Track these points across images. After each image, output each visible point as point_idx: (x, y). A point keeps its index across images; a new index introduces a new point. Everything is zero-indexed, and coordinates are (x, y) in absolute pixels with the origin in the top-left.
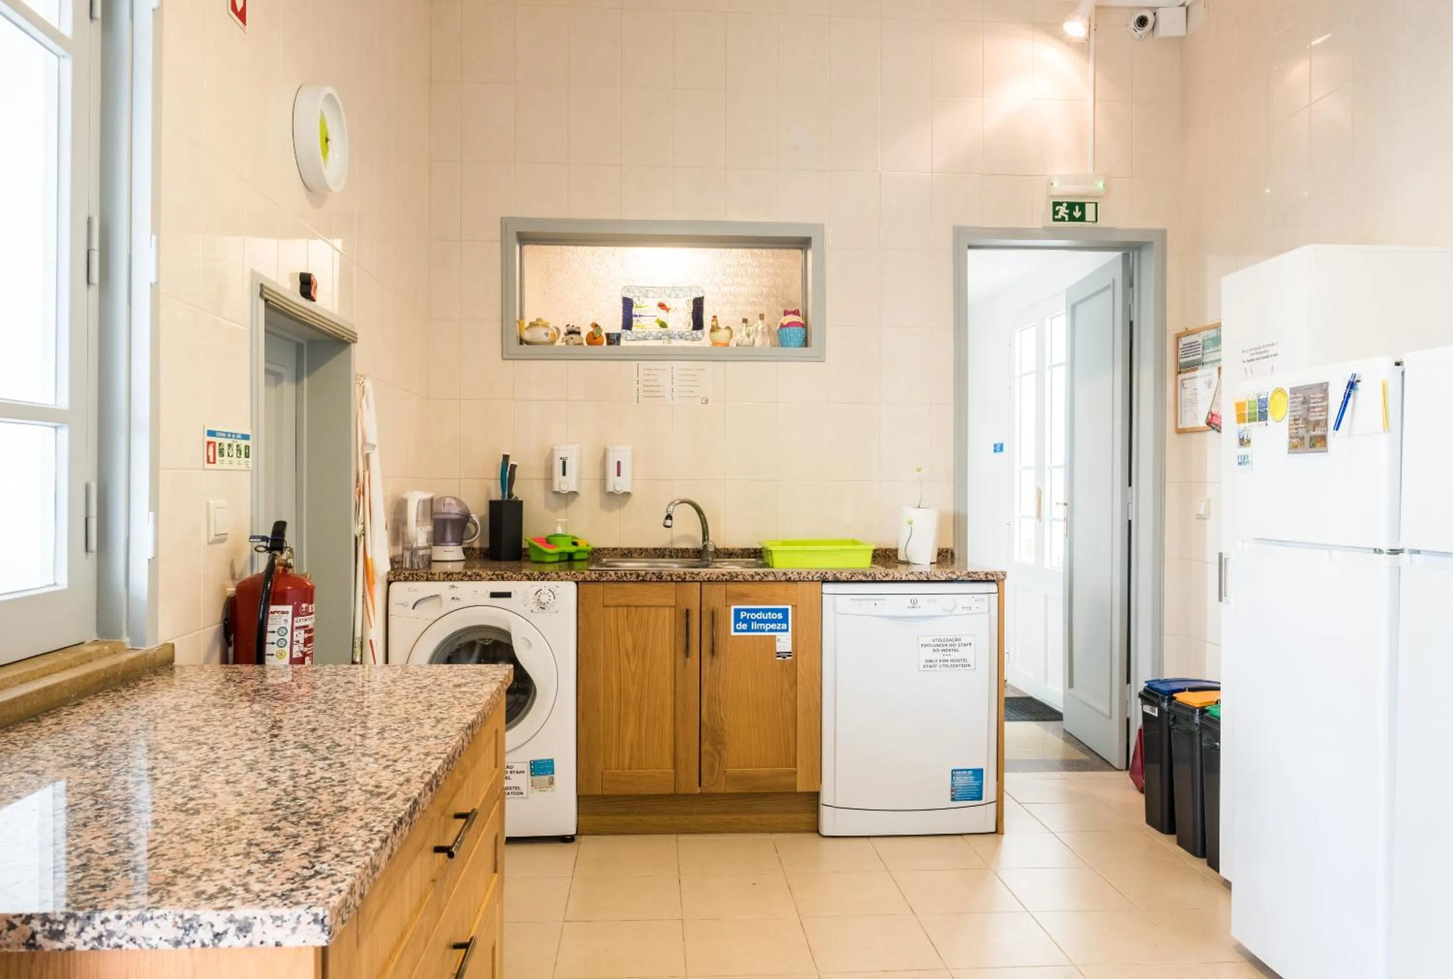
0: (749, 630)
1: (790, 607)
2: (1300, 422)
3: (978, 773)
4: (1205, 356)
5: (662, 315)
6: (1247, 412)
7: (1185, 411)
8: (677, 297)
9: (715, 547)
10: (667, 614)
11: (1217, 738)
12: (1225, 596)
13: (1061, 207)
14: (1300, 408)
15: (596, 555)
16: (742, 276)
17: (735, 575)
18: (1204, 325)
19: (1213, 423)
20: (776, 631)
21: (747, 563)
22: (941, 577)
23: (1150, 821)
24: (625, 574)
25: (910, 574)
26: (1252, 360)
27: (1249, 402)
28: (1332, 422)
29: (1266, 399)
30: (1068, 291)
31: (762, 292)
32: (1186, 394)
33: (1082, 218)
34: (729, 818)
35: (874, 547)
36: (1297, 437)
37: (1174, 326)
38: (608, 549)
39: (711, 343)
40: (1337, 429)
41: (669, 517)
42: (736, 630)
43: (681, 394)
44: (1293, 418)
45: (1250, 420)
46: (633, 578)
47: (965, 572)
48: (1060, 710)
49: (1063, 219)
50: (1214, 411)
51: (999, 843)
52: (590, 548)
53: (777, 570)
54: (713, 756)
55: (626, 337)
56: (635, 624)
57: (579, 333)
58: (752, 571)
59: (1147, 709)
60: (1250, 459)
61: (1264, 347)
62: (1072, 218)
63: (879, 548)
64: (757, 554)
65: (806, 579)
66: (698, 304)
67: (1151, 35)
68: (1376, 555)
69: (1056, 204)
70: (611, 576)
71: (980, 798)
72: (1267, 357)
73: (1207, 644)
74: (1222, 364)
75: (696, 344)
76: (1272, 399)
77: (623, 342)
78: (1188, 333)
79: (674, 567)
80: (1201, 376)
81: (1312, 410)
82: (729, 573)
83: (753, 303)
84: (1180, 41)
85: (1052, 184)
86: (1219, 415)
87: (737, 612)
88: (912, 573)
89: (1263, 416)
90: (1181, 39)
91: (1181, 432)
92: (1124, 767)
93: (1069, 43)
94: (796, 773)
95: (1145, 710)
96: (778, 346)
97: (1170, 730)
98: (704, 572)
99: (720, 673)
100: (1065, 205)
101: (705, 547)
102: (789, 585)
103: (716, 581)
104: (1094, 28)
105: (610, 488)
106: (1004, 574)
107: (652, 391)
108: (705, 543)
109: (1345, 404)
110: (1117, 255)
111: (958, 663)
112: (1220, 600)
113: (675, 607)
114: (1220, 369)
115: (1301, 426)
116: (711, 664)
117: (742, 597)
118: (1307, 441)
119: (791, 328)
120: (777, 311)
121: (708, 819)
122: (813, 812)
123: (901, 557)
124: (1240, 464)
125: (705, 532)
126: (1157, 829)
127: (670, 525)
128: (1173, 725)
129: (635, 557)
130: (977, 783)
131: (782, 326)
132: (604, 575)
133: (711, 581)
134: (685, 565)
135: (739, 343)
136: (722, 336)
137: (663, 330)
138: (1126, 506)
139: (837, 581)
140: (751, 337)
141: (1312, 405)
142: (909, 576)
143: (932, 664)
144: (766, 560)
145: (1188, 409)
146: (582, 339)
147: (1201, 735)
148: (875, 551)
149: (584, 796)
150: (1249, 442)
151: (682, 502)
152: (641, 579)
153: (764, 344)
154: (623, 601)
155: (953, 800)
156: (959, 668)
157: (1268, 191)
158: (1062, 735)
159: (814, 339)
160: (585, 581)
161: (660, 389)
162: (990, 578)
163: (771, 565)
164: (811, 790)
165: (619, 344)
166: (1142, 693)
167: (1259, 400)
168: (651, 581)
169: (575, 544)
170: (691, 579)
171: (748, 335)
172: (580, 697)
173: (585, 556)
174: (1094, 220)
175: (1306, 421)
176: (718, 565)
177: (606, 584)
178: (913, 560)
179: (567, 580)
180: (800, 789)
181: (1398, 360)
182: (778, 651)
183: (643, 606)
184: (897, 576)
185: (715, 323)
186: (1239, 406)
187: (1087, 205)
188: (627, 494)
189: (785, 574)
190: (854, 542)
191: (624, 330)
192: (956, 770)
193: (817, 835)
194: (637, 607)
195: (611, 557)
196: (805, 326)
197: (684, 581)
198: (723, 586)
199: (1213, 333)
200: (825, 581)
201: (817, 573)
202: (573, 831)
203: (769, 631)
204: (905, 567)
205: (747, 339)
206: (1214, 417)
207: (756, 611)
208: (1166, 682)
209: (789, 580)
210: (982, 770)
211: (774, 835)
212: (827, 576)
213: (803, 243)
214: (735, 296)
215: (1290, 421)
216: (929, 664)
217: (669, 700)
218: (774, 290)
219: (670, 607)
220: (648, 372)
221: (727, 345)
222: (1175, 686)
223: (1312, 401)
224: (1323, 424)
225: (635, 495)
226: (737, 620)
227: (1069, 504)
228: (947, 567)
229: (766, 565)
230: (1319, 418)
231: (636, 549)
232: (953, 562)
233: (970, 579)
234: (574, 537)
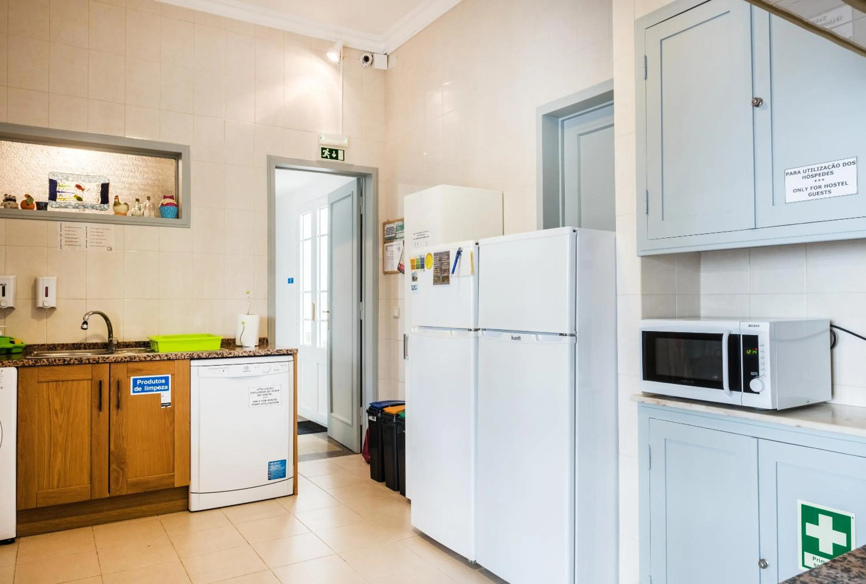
0: (143, 391)
1: (170, 376)
2: (438, 269)
3: (283, 463)
4: (397, 235)
5: (79, 193)
6: (415, 264)
7: (388, 263)
8: (90, 182)
9: (118, 341)
10: (86, 386)
11: (404, 428)
12: (407, 356)
13: (325, 151)
14: (438, 263)
15: (28, 349)
16: (135, 172)
17: (133, 357)
18: (396, 219)
19: (401, 269)
20: (161, 390)
21: (139, 350)
22: (262, 353)
23: (372, 477)
24: (55, 360)
25: (244, 352)
26: (418, 239)
27: (416, 259)
28: (451, 271)
29: (424, 258)
30: (330, 195)
31: (149, 183)
32: (388, 254)
33: (337, 158)
34: (128, 510)
35: (222, 337)
36: (437, 277)
37: (382, 219)
38: (38, 345)
39: (114, 213)
40: (453, 273)
41: (85, 323)
42: (134, 392)
43: (92, 244)
44: (435, 268)
45: (418, 268)
46: (61, 362)
47: (275, 350)
48: (326, 426)
49: (326, 157)
50: (401, 263)
51: (295, 500)
52: (24, 345)
53: (162, 353)
54: (118, 472)
55: (52, 205)
56: (62, 392)
57: (15, 201)
58: (145, 354)
59: (371, 418)
60: (417, 287)
61: (423, 232)
62: (331, 157)
63: (224, 338)
64: (146, 345)
65: (180, 358)
66: (105, 188)
67: (370, 66)
68: (470, 332)
69: (323, 149)
70: (44, 362)
71: (285, 476)
72: (424, 237)
73: (399, 383)
74: (405, 239)
75: (103, 213)
76: (426, 258)
77: (49, 208)
78: (389, 222)
79: (88, 354)
80: (395, 245)
81: (443, 264)
82: (130, 357)
83: (144, 190)
84: (385, 72)
85: (321, 138)
86: (404, 265)
87: (135, 381)
88: (245, 352)
89: (422, 267)
90: (385, 71)
91: (386, 273)
92: (359, 452)
93: (330, 64)
94: (174, 476)
95: (369, 419)
96: (159, 217)
97: (382, 427)
98: (112, 357)
99: (123, 419)
100: (328, 150)
101: (111, 341)
102: (170, 362)
103: (120, 362)
104: (342, 57)
105: (40, 305)
106: (297, 350)
107: (72, 242)
108: (110, 339)
109: (456, 261)
110: (355, 179)
111: (272, 402)
112: (405, 358)
113: (91, 380)
114: (404, 242)
115: (439, 271)
116: (117, 414)
117: (138, 371)
118: (441, 278)
119: (169, 207)
120: (159, 196)
121: (113, 513)
122: (184, 498)
123: (238, 343)
124: (413, 289)
125: (110, 332)
126: (376, 480)
127: (86, 328)
128: (383, 425)
129: (58, 350)
130: (283, 468)
131: (162, 205)
132: (39, 361)
133: (118, 362)
134: (97, 353)
135: (133, 214)
136: (122, 208)
137: (79, 202)
138: (360, 313)
139: (200, 358)
140: (142, 211)
141: (443, 262)
142: (243, 353)
143: (257, 403)
144: (152, 348)
145: (389, 261)
146: (17, 205)
147: (397, 428)
148: (222, 340)
149: (23, 511)
150: (417, 279)
151: (94, 313)
152: (66, 363)
153: (150, 215)
154: (53, 378)
155: (269, 479)
156: (272, 404)
157: (425, 154)
158: (327, 439)
159: (183, 213)
160: (24, 366)
161: (77, 240)
162: (289, 352)
163: (157, 350)
164: (186, 485)
165: (46, 209)
166: (368, 410)
167: (421, 258)
168: (74, 364)
169: (12, 342)
170: (103, 361)
171: (140, 210)
172: (19, 444)
173: (20, 350)
174: (343, 159)
175: (441, 269)
176: (119, 352)
177: (40, 368)
178: (245, 345)
179: (9, 366)
180: (176, 485)
181: (477, 242)
182: (162, 402)
183: (67, 381)
184: (236, 354)
185: (117, 200)
186: (412, 261)
187: (339, 151)
188: (53, 309)
189: (166, 355)
190: (209, 335)
191: (50, 201)
192: (271, 462)
193: (188, 512)
194: (63, 381)
195: (40, 350)
196: (177, 206)
197: (98, 363)
198: (126, 364)
199: (400, 223)
200: (192, 359)
201: (187, 354)
202: (14, 536)
203: (156, 391)
204: (240, 349)
205: (139, 212)
206: (401, 266)
207: (148, 379)
208: (380, 403)
209: (169, 359)
210: (285, 460)
211: (160, 516)
212: (194, 355)
213: (177, 156)
214: (131, 184)
215: (434, 269)
216: (255, 403)
217: (87, 439)
218: (156, 182)
219: (88, 380)
220: (69, 229)
221: (126, 215)
222: (384, 405)
223: (443, 260)
224: (447, 270)
225: (58, 309)
226: (135, 385)
227: (330, 312)
228: (264, 348)
229: (153, 351)
230: (446, 268)
231: (59, 345)
232: (267, 345)
233: (278, 354)
234: (11, 338)
